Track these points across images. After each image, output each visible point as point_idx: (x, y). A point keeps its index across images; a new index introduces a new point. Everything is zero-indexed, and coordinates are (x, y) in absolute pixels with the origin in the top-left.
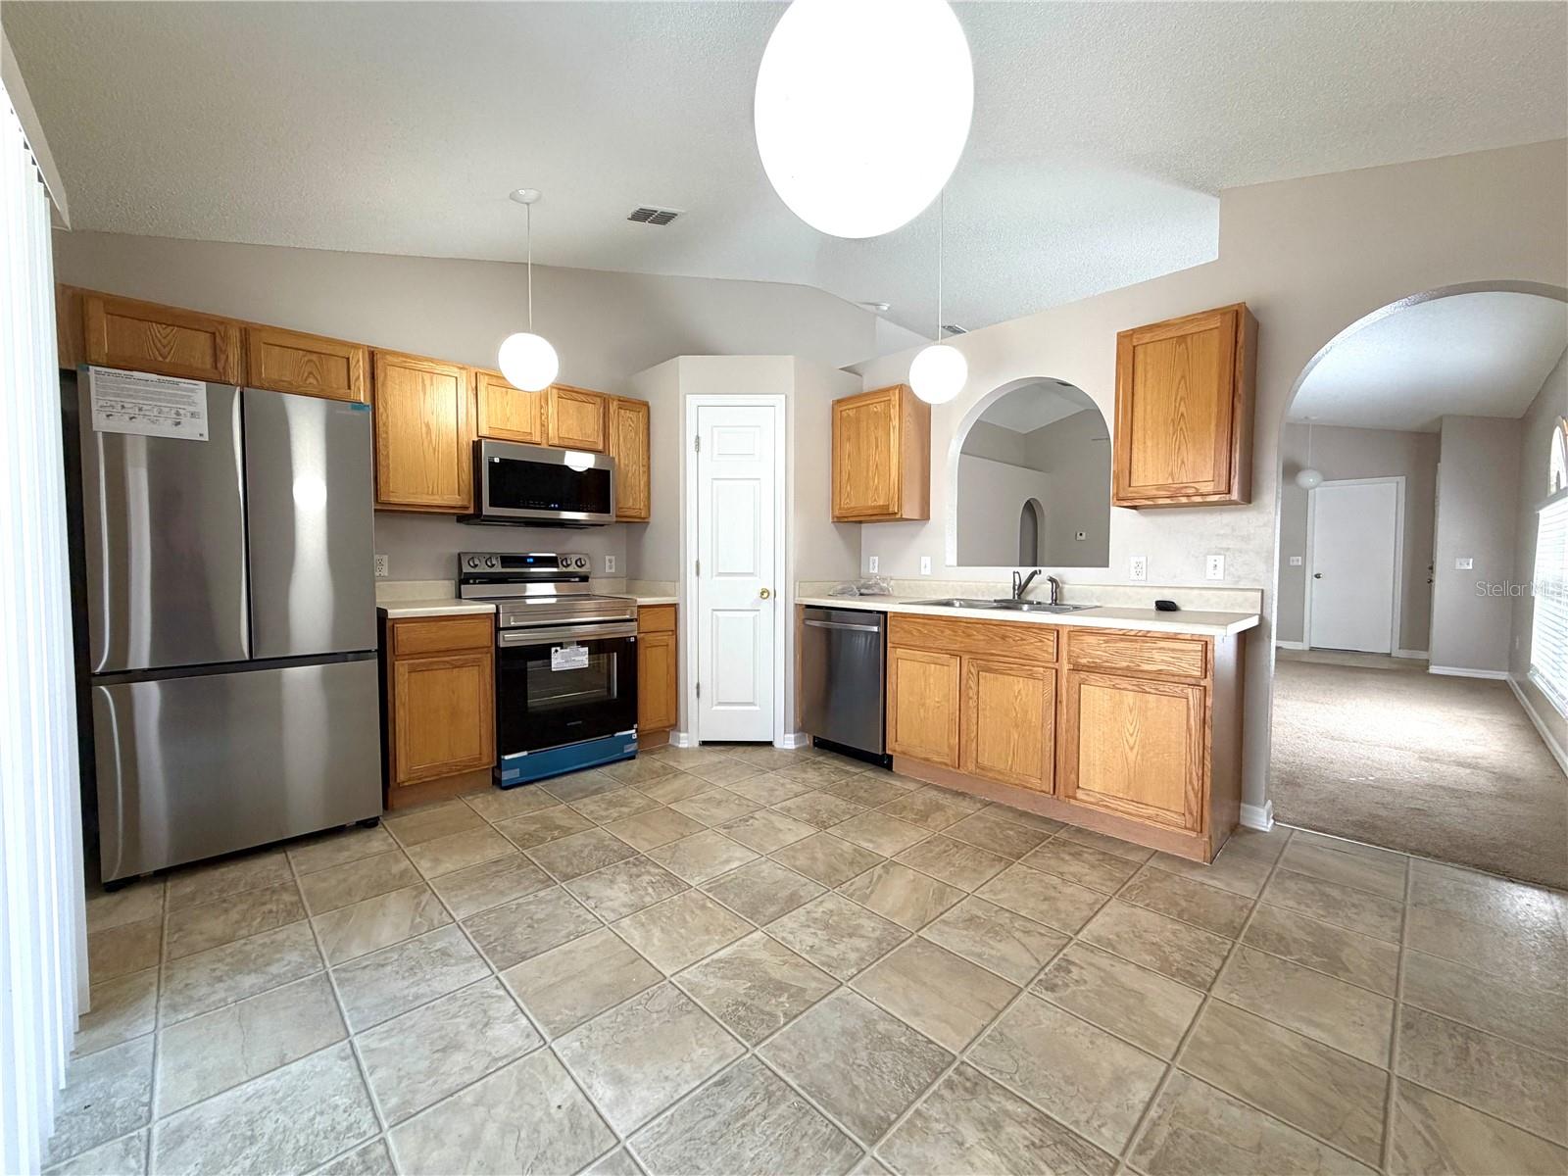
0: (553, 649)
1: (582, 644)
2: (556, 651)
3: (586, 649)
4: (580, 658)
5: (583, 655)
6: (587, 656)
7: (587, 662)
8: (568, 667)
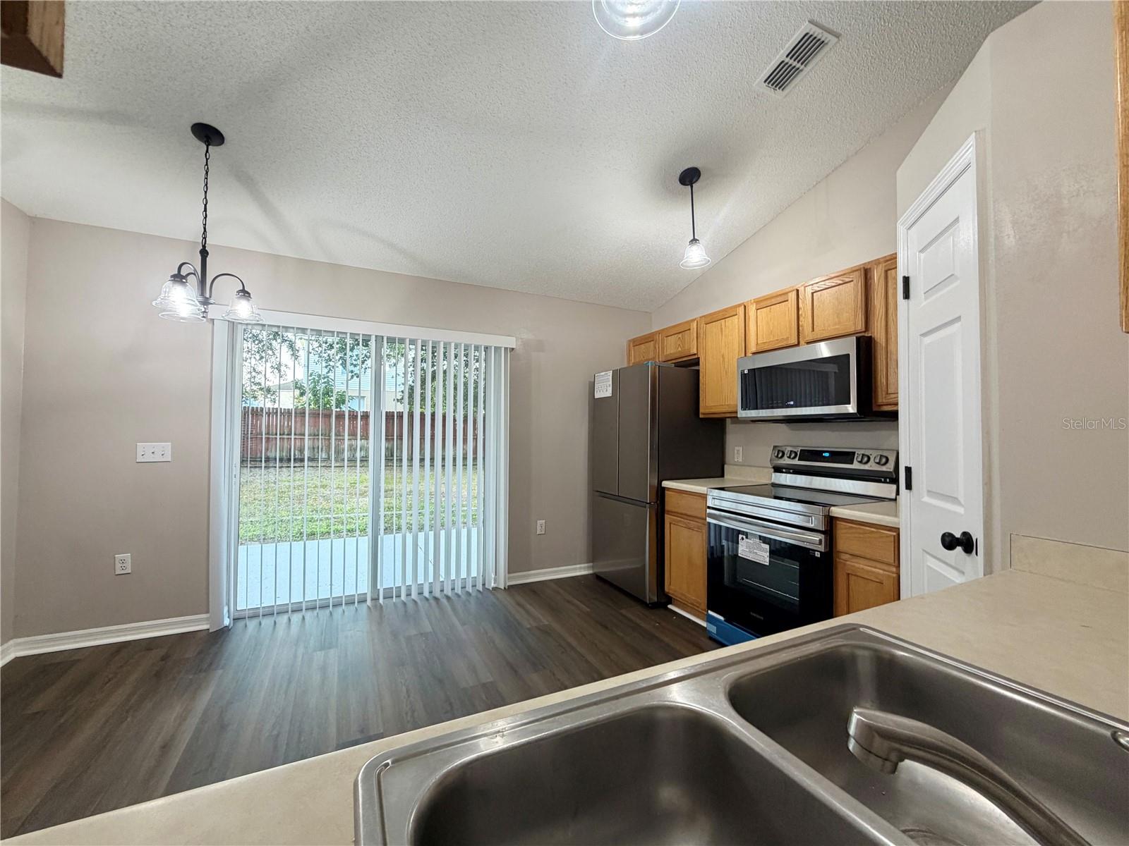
0: (740, 536)
1: (765, 540)
2: (743, 539)
3: (767, 547)
4: (762, 555)
5: (764, 550)
6: (768, 554)
7: (768, 560)
8: (750, 557)
